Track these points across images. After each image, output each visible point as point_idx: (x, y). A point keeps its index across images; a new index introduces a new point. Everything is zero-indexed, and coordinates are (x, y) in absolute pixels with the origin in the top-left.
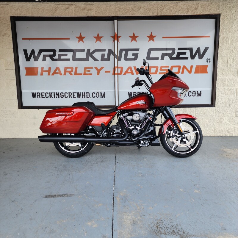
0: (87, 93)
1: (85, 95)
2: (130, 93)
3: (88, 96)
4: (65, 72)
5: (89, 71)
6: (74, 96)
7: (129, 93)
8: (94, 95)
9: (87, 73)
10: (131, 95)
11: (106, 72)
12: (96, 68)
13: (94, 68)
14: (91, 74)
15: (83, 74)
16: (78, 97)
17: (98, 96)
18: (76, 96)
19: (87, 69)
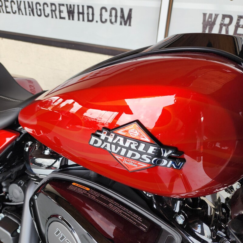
0: (89, 7)
1: (83, 13)
2: (211, 15)
3: (91, 18)
6: (62, 15)
7: (205, 15)
8: (106, 15)
10: (212, 25)
16: (69, 19)
17: (113, 20)
18: (65, 14)
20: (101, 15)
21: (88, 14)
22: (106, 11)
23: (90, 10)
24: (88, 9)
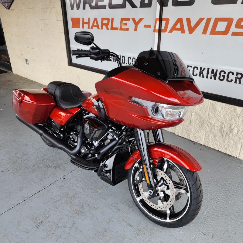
3: (124, 62)
4: (103, 24)
5: (126, 24)
8: (130, 61)
9: (124, 27)
11: (146, 26)
12: (134, 20)
13: (131, 20)
14: (127, 29)
15: (119, 29)
19: (124, 22)
20: (128, 61)
21: (122, 59)
22: (131, 59)
23: (124, 58)
24: (122, 57)
